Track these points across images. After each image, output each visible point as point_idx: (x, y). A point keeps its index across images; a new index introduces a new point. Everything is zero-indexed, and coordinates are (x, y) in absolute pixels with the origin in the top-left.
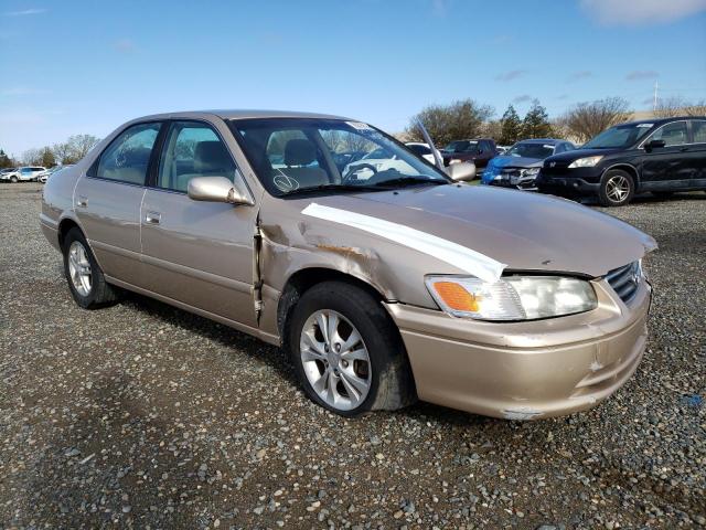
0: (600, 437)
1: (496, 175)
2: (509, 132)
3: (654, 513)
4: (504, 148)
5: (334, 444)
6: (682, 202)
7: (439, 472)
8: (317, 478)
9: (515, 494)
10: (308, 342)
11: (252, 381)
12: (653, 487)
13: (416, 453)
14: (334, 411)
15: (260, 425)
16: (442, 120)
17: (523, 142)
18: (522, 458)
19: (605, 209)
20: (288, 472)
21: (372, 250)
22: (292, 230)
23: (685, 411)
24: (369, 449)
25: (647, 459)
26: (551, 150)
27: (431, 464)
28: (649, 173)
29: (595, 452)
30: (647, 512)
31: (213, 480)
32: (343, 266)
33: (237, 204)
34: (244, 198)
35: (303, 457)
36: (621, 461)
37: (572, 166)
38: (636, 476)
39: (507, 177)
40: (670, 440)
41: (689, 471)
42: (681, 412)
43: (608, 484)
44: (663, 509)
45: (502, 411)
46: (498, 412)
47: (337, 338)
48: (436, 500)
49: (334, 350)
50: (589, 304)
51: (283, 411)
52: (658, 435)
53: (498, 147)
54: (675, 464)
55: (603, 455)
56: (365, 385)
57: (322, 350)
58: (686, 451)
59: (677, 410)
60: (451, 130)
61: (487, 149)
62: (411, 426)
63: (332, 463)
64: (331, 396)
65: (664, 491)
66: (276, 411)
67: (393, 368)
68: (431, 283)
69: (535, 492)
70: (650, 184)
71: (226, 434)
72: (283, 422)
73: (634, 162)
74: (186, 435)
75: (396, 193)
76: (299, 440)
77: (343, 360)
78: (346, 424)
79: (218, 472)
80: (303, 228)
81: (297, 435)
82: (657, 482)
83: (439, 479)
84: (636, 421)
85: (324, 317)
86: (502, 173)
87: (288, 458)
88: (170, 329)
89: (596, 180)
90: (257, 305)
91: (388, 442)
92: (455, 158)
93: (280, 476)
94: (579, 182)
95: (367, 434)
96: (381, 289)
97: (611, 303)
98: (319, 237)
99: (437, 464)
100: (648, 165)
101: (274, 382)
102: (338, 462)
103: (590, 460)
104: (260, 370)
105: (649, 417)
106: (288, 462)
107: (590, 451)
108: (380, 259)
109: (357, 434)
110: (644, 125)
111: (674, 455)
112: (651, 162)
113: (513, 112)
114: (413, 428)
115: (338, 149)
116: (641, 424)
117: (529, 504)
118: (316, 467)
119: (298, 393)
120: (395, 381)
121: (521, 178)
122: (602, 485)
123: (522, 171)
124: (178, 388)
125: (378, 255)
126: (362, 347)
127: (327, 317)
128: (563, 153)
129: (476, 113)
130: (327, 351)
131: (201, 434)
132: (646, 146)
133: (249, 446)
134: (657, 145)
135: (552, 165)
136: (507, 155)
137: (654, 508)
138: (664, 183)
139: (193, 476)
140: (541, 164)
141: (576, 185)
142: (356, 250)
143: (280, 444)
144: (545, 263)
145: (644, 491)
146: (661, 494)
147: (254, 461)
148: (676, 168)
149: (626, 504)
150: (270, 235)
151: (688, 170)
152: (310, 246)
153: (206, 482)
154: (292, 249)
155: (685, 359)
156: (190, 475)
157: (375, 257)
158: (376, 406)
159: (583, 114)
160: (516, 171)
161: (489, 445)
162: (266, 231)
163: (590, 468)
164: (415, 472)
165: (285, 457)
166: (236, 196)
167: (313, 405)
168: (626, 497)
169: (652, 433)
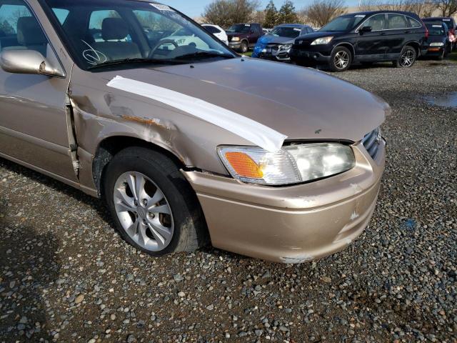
0: (350, 262)
1: (263, 48)
2: (269, 18)
3: (397, 333)
4: (267, 30)
5: (143, 284)
6: (379, 69)
7: (230, 306)
8: (127, 321)
9: (291, 323)
10: (120, 197)
11: (77, 224)
12: (393, 306)
13: (211, 288)
14: (144, 251)
15: (81, 269)
16: (226, 9)
17: (280, 26)
18: (294, 286)
19: (333, 74)
20: (102, 317)
21: (171, 122)
22: (99, 101)
23: (405, 234)
24: (172, 287)
25: (385, 279)
26: (298, 32)
27: (223, 298)
28: (361, 49)
29: (347, 275)
30: (393, 333)
31: (31, 332)
32: (147, 135)
33: (51, 76)
34: (56, 71)
35: (116, 299)
36: (367, 283)
37: (313, 43)
38: (379, 297)
39: (270, 50)
40: (398, 261)
41: (416, 289)
42: (402, 235)
43: (360, 306)
44: (403, 327)
45: (281, 258)
46: (278, 258)
47: (144, 195)
48: (228, 336)
49: (142, 204)
50: (349, 163)
51: (102, 253)
52: (389, 256)
53: (264, 29)
54: (405, 283)
55: (353, 278)
56: (169, 233)
57: (132, 204)
58: (411, 270)
59: (400, 233)
60: (232, 17)
61: (256, 30)
62: (207, 261)
63: (141, 303)
64: (141, 239)
65: (401, 310)
66: (96, 253)
67: (191, 221)
68: (222, 153)
69: (306, 319)
70: (361, 57)
71: (50, 280)
72: (102, 264)
73: (352, 41)
74: (12, 284)
75: (192, 67)
76: (114, 282)
77: (150, 213)
78: (154, 263)
79: (37, 324)
80: (109, 99)
81: (112, 276)
82: (395, 302)
83: (230, 314)
84: (373, 245)
85: (132, 178)
86: (267, 48)
87: (103, 303)
88: (12, 177)
89: (328, 54)
90: (75, 164)
91: (189, 278)
92: (235, 36)
93: (95, 322)
94: (318, 55)
95: (172, 271)
96: (181, 157)
97: (365, 162)
98: (123, 108)
99: (228, 298)
100: (361, 44)
101: (97, 224)
102: (146, 303)
103: (345, 284)
104: (85, 213)
105: (381, 240)
106: (103, 306)
107: (344, 276)
108: (178, 130)
109: (163, 272)
110: (360, 16)
111: (403, 274)
112: (363, 42)
113: (273, 5)
114: (209, 263)
115: (155, 28)
116: (377, 247)
117: (303, 332)
118: (127, 310)
119: (116, 235)
120: (193, 231)
121: (279, 51)
122: (356, 308)
123: (280, 47)
124: (12, 235)
125: (175, 126)
126: (166, 203)
127: (135, 177)
128: (306, 34)
129: (249, 5)
130: (136, 205)
131: (26, 281)
132: (360, 31)
133: (68, 292)
134: (367, 30)
135: (301, 42)
136: (270, 35)
137: (398, 329)
138: (369, 56)
139: (12, 332)
140: (293, 41)
141: (315, 57)
142: (157, 121)
143: (97, 288)
144: (317, 132)
145: (387, 311)
146: (399, 313)
147: (73, 307)
148: (377, 46)
149: (376, 326)
150: (80, 105)
151: (384, 48)
152: (115, 116)
153: (24, 335)
154: (100, 118)
155: (398, 190)
156: (10, 329)
157: (173, 128)
158: (178, 249)
159: (317, 8)
160: (275, 46)
161: (268, 275)
162: (75, 101)
163: (345, 291)
164: (210, 308)
165: (100, 302)
166: (48, 69)
167: (127, 246)
168: (375, 319)
169: (385, 255)
